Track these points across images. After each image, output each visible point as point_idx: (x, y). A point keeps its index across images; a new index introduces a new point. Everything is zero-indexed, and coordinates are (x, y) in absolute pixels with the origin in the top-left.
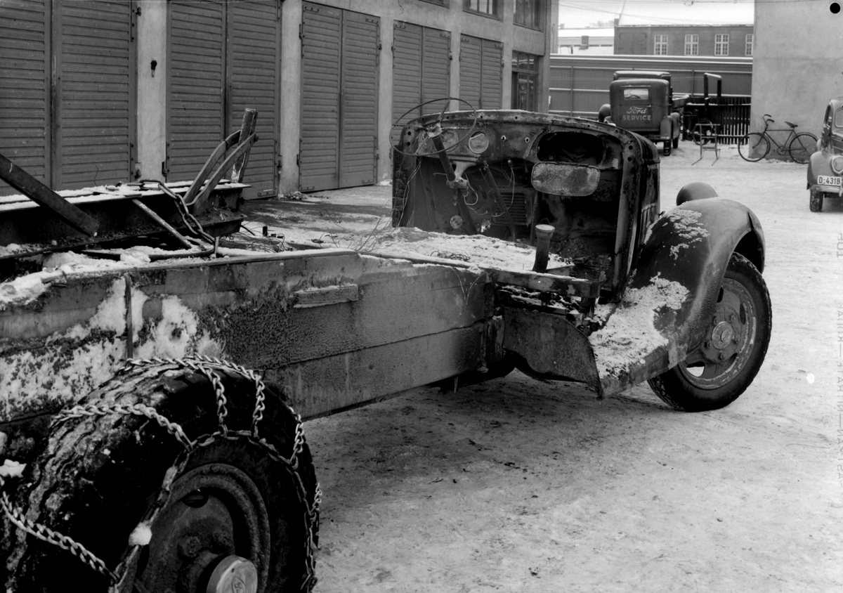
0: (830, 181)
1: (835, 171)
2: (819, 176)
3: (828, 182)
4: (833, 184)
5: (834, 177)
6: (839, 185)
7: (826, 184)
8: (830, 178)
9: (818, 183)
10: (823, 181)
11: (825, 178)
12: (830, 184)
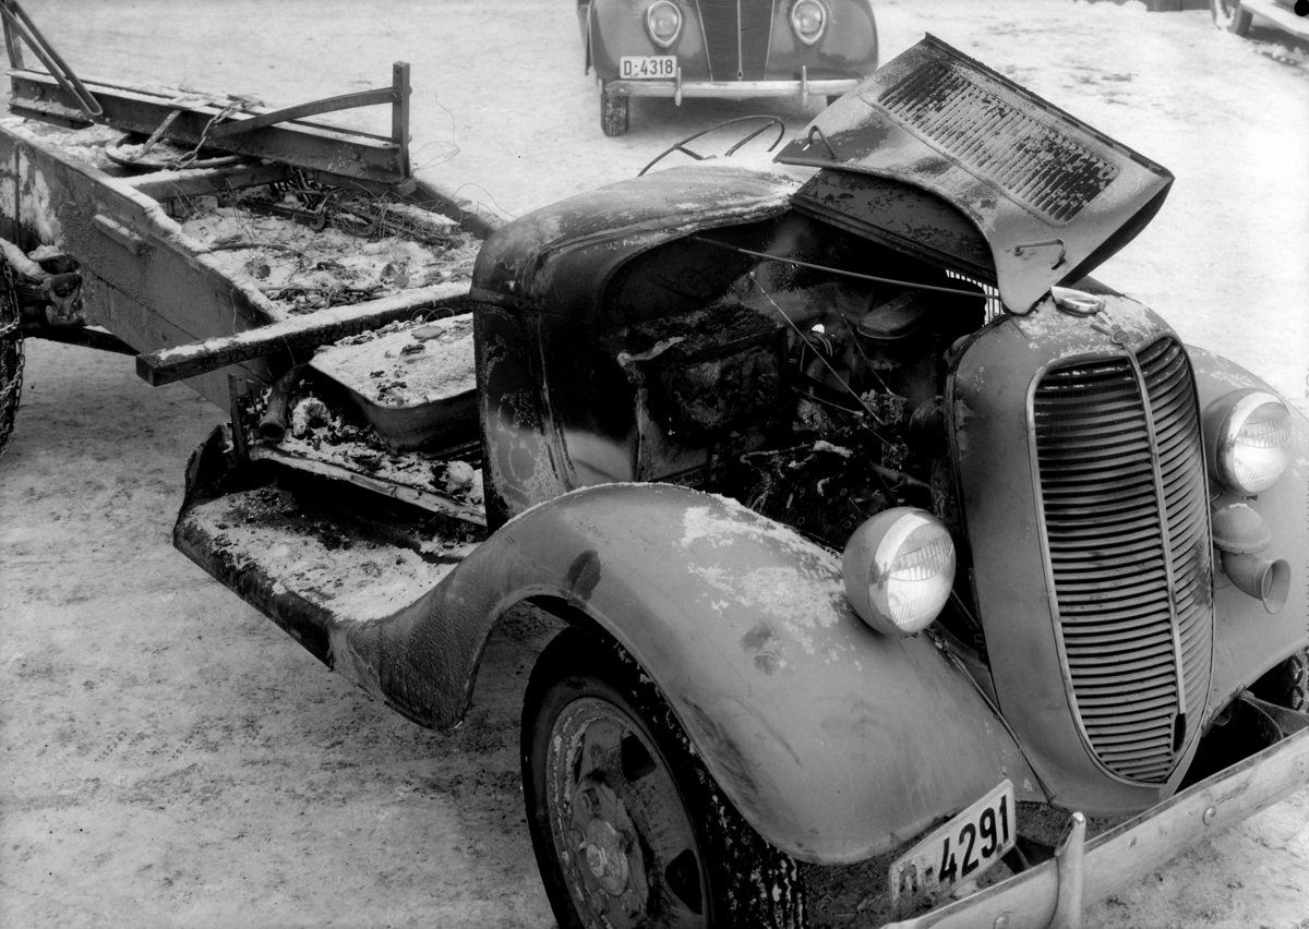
0: (650, 67)
1: (656, 39)
2: (623, 59)
3: (646, 71)
4: (658, 75)
5: (658, 59)
6: (672, 75)
7: (642, 75)
8: (648, 60)
9: (622, 75)
10: (635, 71)
11: (637, 61)
12: (649, 75)
